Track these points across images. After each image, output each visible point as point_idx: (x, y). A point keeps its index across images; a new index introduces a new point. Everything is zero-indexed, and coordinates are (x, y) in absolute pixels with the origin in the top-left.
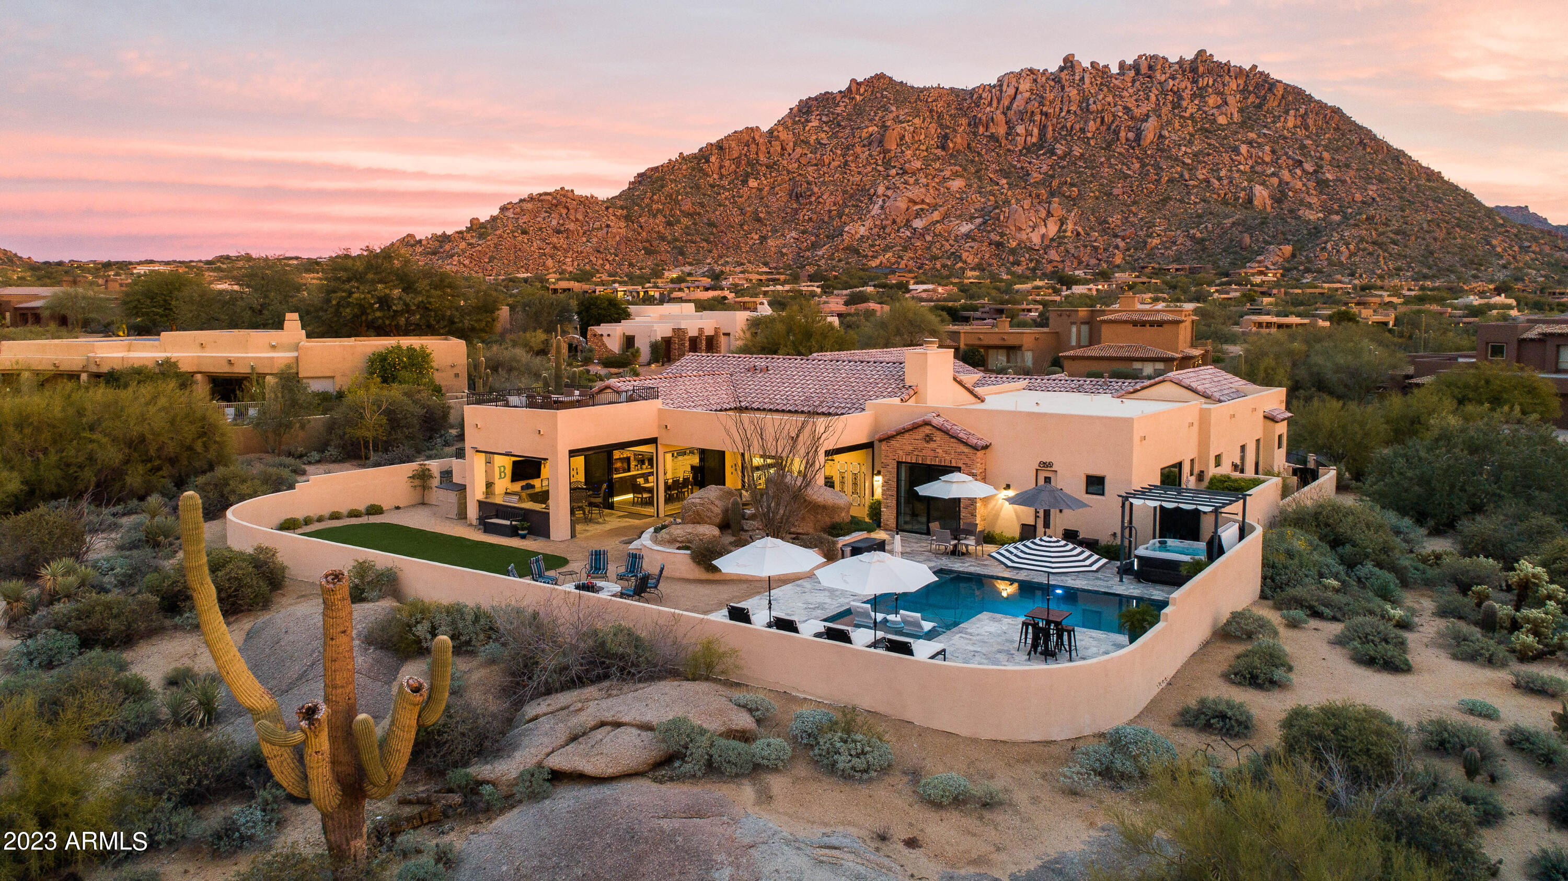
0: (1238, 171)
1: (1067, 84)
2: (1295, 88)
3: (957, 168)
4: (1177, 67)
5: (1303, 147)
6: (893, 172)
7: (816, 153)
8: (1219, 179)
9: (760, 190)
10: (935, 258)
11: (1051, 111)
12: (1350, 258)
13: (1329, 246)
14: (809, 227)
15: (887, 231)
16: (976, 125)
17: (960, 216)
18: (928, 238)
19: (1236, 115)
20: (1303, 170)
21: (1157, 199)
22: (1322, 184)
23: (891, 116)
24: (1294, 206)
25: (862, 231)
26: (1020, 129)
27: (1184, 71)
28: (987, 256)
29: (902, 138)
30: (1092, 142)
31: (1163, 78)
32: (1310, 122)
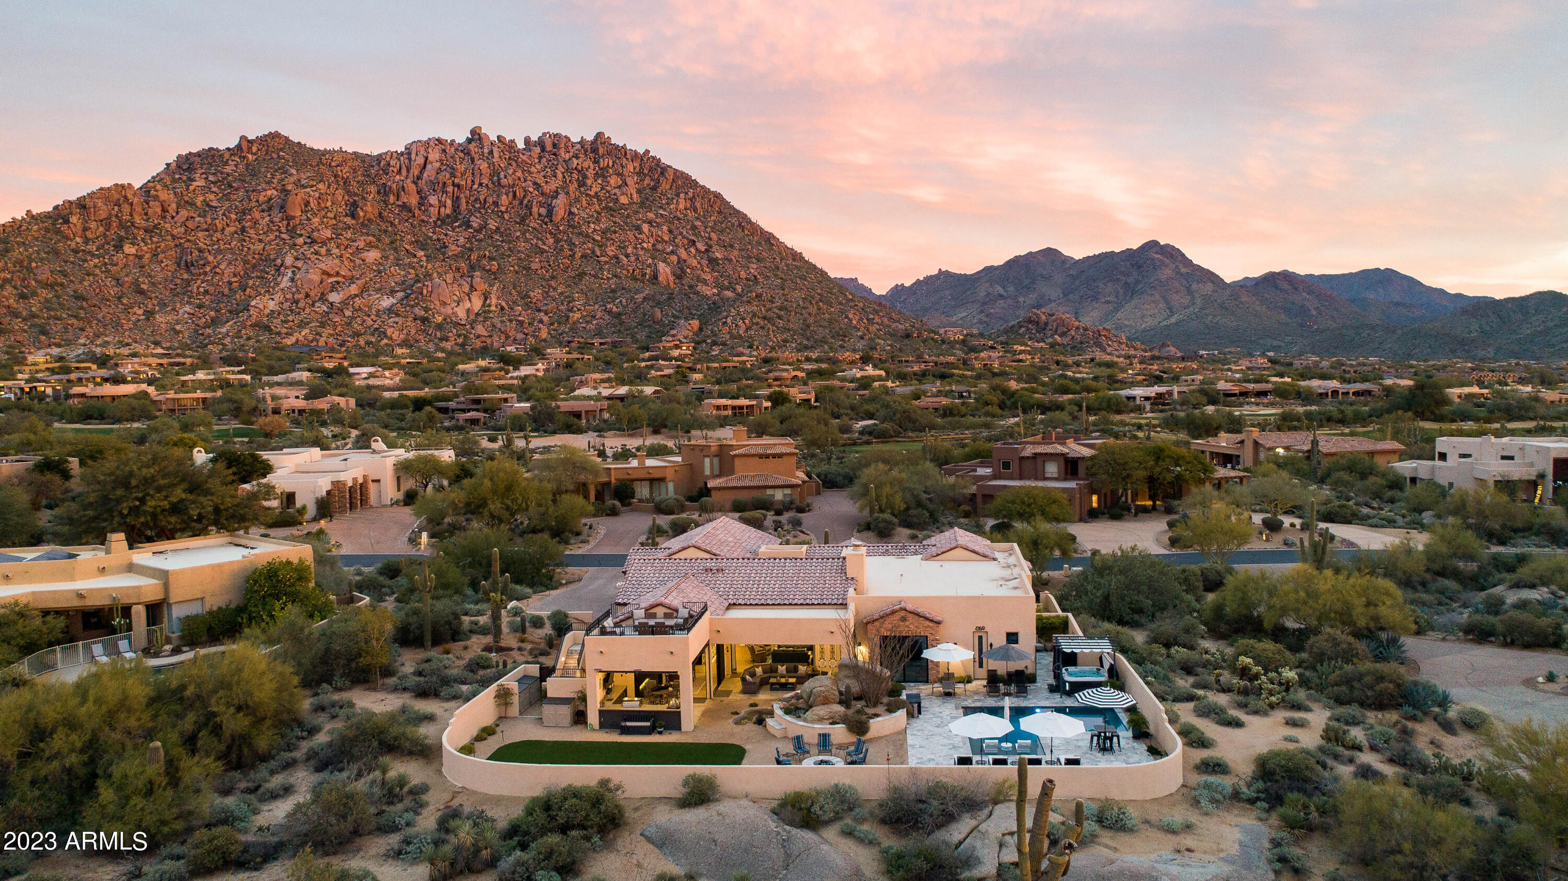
0: (643, 248)
1: (476, 156)
2: (682, 173)
3: (371, 238)
4: (579, 146)
5: (694, 228)
6: (300, 241)
7: (205, 216)
8: (627, 256)
9: (140, 257)
10: (357, 334)
11: (463, 183)
12: (746, 331)
13: (729, 320)
14: (206, 300)
15: (301, 305)
16: (386, 194)
17: (380, 289)
18: (348, 313)
19: (635, 196)
20: (697, 249)
21: (573, 274)
22: (713, 262)
23: (292, 179)
24: (692, 283)
25: (272, 305)
26: (433, 200)
27: (586, 151)
28: (413, 331)
29: (307, 204)
30: (506, 216)
31: (567, 157)
32: (698, 205)
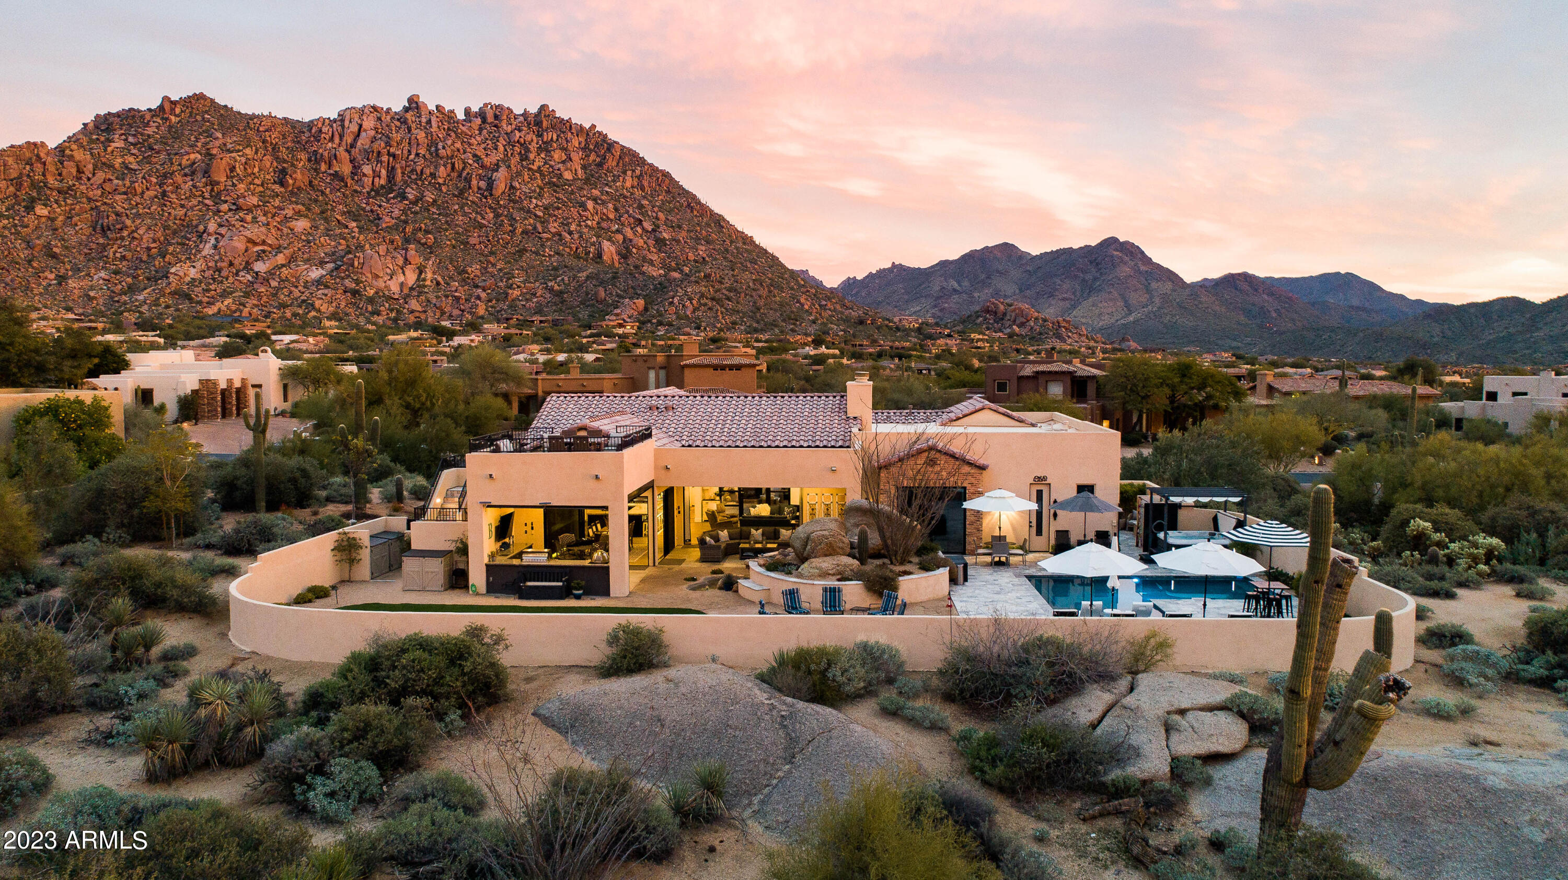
0: (587, 226)
1: (414, 126)
2: (630, 150)
3: (300, 207)
4: (521, 119)
5: (641, 207)
6: (224, 207)
7: (123, 179)
8: (570, 233)
9: (53, 220)
10: (283, 306)
11: (399, 152)
12: (694, 312)
13: (676, 300)
14: (123, 266)
15: (224, 273)
16: (317, 162)
17: (309, 260)
18: (274, 284)
19: (580, 172)
20: (643, 229)
21: (513, 250)
22: (660, 242)
23: (217, 143)
24: (639, 263)
25: (193, 273)
26: (367, 169)
27: (529, 124)
28: (343, 304)
29: (233, 169)
30: (444, 189)
31: (509, 129)
32: (646, 184)
